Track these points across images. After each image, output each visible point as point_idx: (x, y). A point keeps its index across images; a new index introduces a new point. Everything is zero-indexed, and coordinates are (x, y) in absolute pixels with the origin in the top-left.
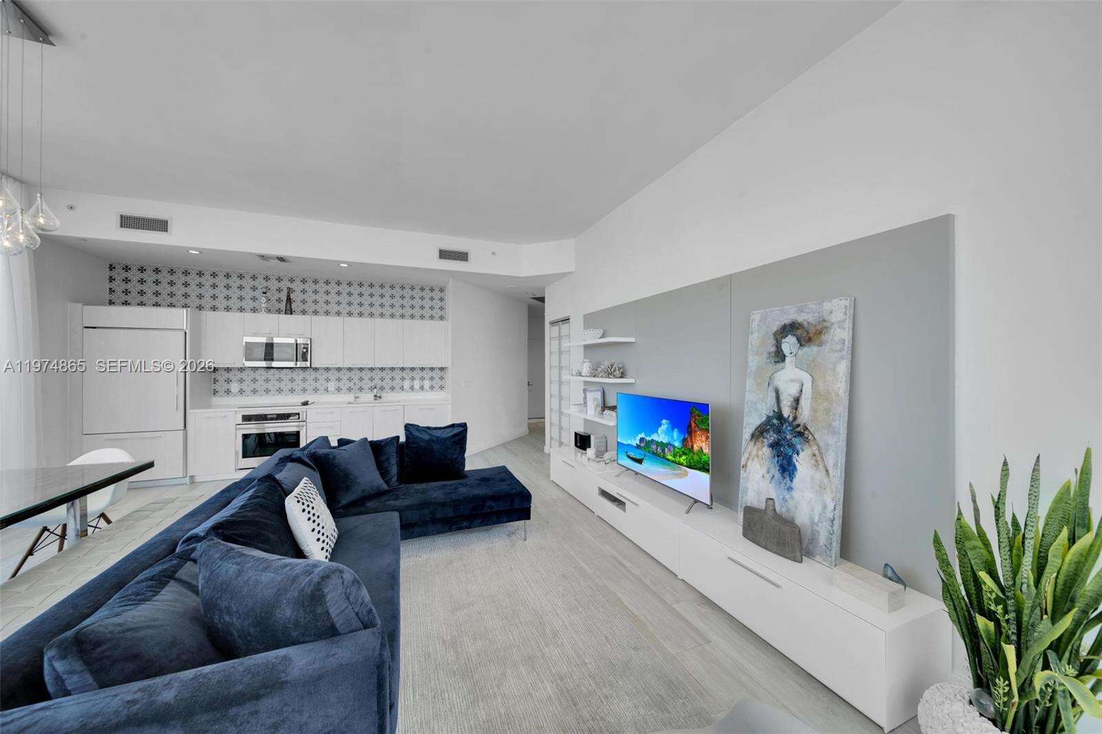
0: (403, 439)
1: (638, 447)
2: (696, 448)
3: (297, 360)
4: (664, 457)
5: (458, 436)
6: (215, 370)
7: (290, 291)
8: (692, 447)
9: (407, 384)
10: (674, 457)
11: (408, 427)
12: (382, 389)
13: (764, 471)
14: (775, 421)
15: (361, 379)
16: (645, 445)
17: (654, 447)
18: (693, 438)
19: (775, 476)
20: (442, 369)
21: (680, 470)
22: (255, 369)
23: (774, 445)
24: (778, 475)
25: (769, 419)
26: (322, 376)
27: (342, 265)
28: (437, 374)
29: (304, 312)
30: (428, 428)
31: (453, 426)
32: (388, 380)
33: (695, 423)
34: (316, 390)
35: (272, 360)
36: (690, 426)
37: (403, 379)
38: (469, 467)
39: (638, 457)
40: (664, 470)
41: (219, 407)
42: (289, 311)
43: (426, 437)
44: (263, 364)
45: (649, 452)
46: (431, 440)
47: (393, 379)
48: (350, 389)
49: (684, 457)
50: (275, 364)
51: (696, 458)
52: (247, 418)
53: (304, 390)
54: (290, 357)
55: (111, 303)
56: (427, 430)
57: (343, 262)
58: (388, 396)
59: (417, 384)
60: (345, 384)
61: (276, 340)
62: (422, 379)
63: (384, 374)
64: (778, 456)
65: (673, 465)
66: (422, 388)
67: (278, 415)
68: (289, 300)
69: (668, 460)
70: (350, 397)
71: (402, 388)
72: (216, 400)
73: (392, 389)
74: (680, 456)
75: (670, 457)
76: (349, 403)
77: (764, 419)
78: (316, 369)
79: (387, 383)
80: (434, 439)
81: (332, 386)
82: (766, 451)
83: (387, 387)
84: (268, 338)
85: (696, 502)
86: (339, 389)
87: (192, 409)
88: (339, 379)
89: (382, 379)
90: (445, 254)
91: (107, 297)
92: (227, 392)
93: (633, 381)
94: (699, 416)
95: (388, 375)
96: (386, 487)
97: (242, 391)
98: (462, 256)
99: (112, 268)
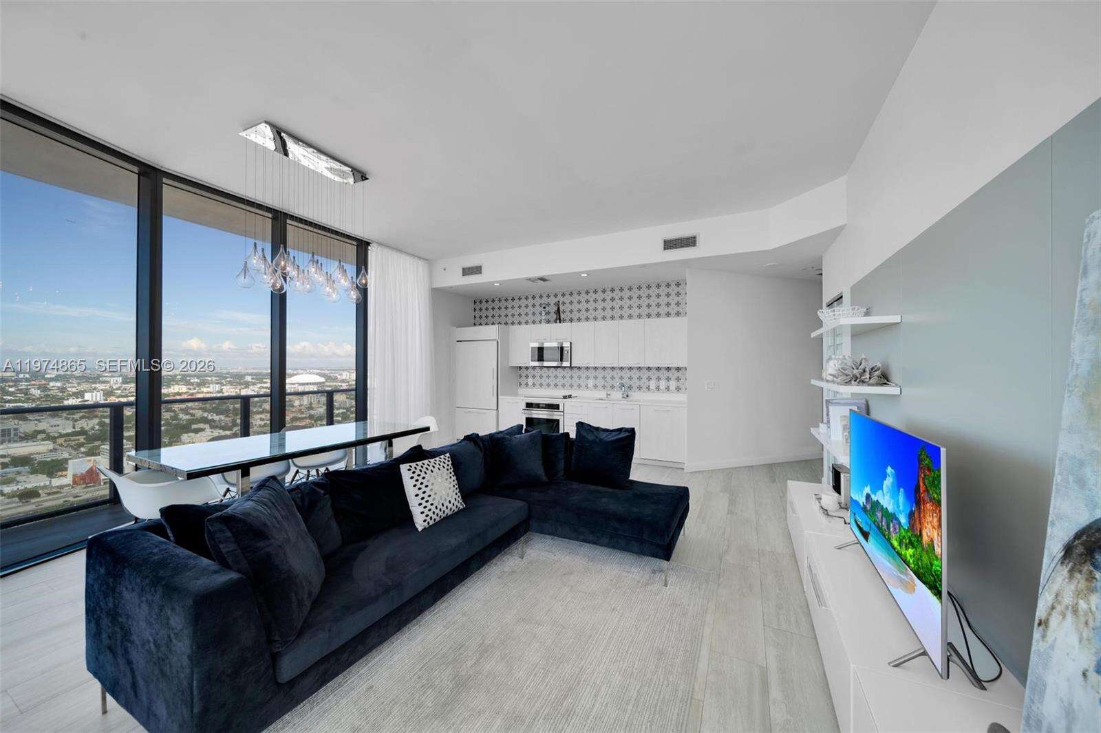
0: (573, 435)
1: (864, 509)
2: (925, 539)
3: (561, 361)
4: (889, 540)
5: (625, 441)
6: (520, 368)
7: (558, 304)
8: (920, 531)
10: (900, 546)
11: (580, 425)
12: (630, 387)
16: (872, 507)
17: (879, 515)
18: (922, 515)
20: (678, 369)
21: (906, 574)
22: (534, 368)
26: (584, 374)
27: (583, 275)
28: (675, 374)
29: (571, 320)
30: (597, 429)
31: (620, 430)
32: (635, 380)
33: (924, 483)
34: (579, 386)
35: (543, 361)
36: (918, 487)
37: (649, 379)
39: (866, 529)
40: (888, 564)
41: (520, 396)
42: (559, 319)
43: (591, 437)
44: (537, 364)
45: (874, 523)
46: (594, 442)
47: (640, 378)
48: (604, 387)
49: (911, 551)
50: (546, 364)
51: (925, 559)
52: (529, 405)
53: (571, 386)
54: (556, 358)
55: (475, 325)
56: (594, 431)
57: (584, 272)
58: (636, 395)
59: (663, 384)
60: (600, 382)
61: (546, 345)
62: (668, 379)
63: (632, 373)
66: (668, 388)
67: (548, 404)
68: (559, 312)
69: (891, 544)
70: (603, 394)
71: (648, 388)
73: (640, 388)
74: (907, 549)
75: (896, 544)
76: (602, 400)
78: (579, 368)
79: (635, 383)
80: (598, 440)
81: (591, 383)
83: (635, 386)
84: (541, 343)
85: (925, 653)
86: (595, 386)
87: (501, 395)
88: (596, 378)
89: (631, 378)
90: (669, 245)
91: (473, 321)
92: (527, 385)
93: (896, 391)
94: (929, 470)
95: (635, 374)
96: (545, 478)
97: (534, 385)
98: (690, 242)
99: (475, 303)
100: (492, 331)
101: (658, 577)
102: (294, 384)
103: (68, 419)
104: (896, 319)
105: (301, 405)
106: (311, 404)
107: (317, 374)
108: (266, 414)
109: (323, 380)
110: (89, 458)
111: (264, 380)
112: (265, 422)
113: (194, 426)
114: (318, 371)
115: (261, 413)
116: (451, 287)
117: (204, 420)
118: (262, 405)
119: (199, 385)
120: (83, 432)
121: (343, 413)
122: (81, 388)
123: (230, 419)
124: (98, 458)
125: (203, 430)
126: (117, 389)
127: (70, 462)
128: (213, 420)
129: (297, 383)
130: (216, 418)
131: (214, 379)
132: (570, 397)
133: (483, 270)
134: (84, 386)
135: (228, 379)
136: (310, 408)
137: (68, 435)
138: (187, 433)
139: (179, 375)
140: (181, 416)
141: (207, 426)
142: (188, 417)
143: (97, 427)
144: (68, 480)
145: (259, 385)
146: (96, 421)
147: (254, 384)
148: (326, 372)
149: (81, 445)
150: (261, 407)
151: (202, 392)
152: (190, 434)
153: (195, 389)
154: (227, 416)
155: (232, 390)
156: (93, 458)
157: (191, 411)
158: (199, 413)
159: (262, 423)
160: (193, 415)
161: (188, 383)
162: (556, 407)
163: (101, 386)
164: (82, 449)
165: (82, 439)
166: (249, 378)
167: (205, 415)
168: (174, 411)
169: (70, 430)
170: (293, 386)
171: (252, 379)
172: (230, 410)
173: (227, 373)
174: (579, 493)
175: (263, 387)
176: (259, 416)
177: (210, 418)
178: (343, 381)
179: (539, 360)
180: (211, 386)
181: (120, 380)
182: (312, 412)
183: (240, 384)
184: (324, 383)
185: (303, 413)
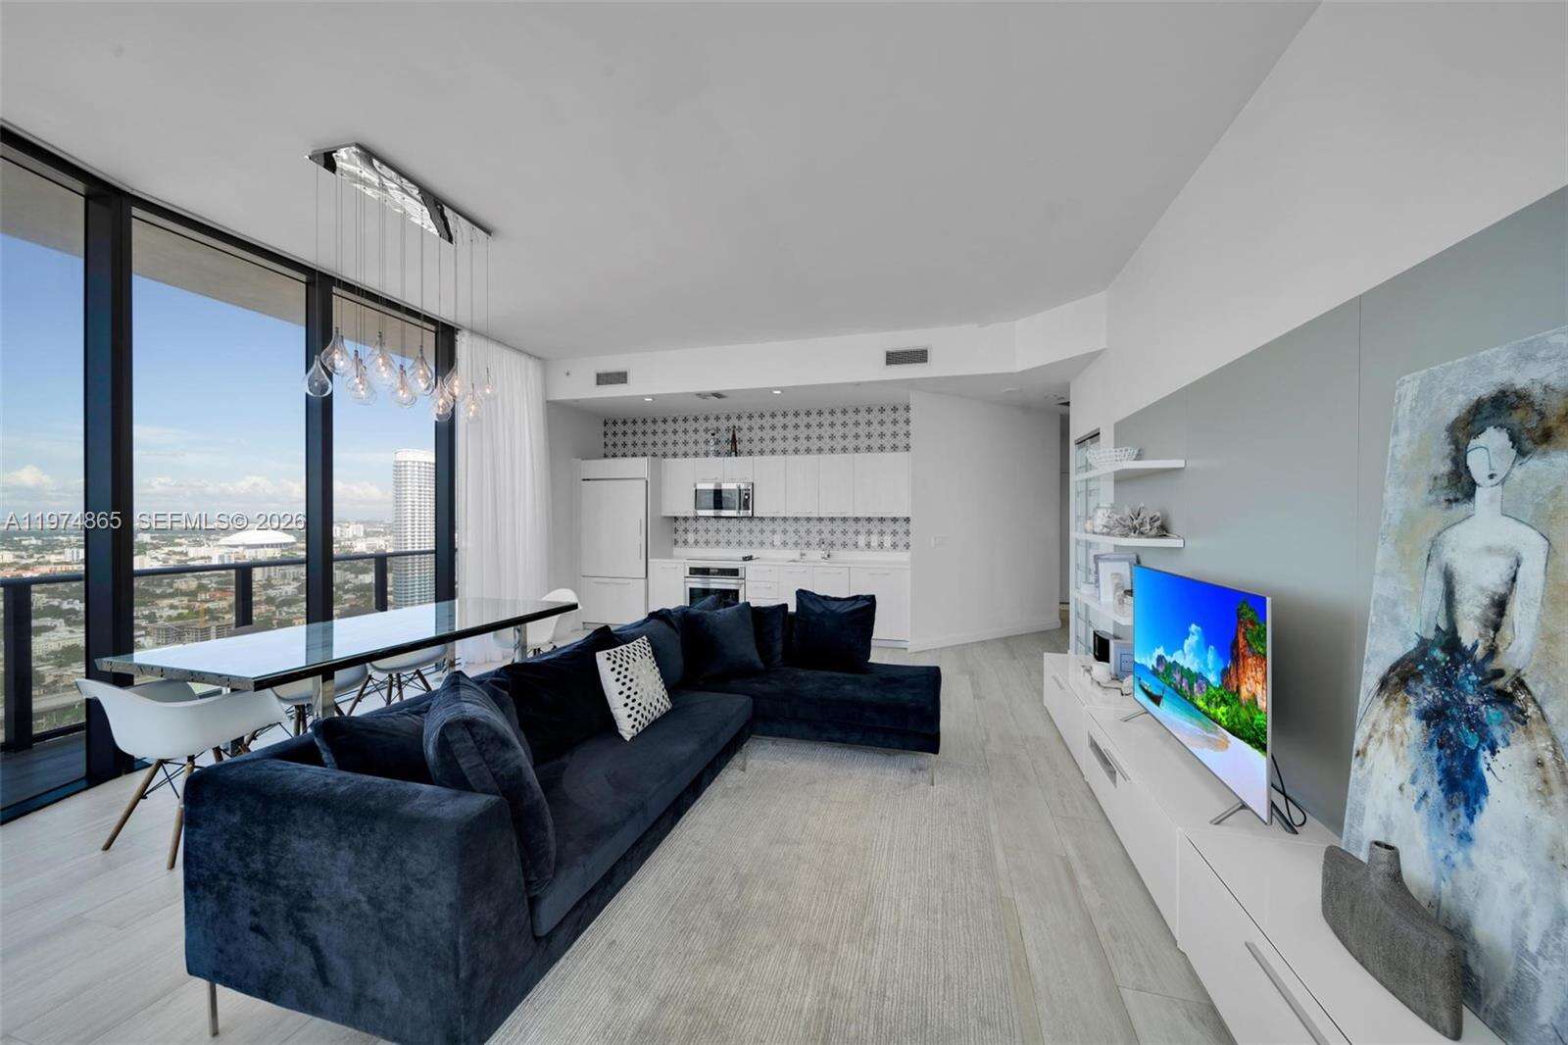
0: (792, 609)
1: (1155, 672)
2: (1244, 693)
3: (740, 508)
4: (1192, 701)
5: (863, 611)
6: (676, 518)
7: (733, 429)
8: (1238, 688)
9: (862, 540)
10: (1207, 704)
11: (802, 595)
12: (832, 545)
13: (1402, 775)
14: (1438, 654)
15: (808, 532)
16: (1167, 669)
17: (1177, 677)
18: (1240, 671)
19: (1430, 794)
20: (895, 520)
21: (1216, 733)
22: (707, 518)
23: (1433, 716)
24: (1436, 794)
25: (1424, 646)
26: (768, 526)
27: (776, 392)
28: (900, 527)
29: (750, 453)
30: (825, 598)
31: (856, 598)
32: (838, 535)
33: (1245, 638)
34: (762, 544)
36: (1236, 642)
37: (857, 533)
38: (875, 657)
39: (1157, 693)
41: (678, 558)
42: (735, 451)
43: (818, 609)
44: (712, 513)
45: (1170, 685)
46: (822, 615)
47: (845, 532)
48: (796, 544)
49: (1223, 709)
51: (1244, 715)
52: (695, 571)
53: (751, 543)
54: (733, 505)
55: (606, 456)
56: (823, 601)
57: (776, 389)
58: (840, 554)
59: (875, 540)
60: (791, 538)
62: (882, 533)
63: (834, 526)
64: (1441, 746)
65: (1205, 719)
66: (881, 545)
67: (721, 570)
68: (734, 441)
69: (1199, 709)
70: (795, 554)
71: (856, 545)
72: (677, 551)
73: (844, 545)
74: (1217, 706)
75: (1201, 704)
76: (794, 561)
77: (1412, 645)
78: (762, 519)
79: (838, 538)
80: (828, 612)
81: (778, 539)
82: (1413, 728)
83: (838, 543)
84: (716, 484)
85: (1244, 806)
86: (785, 544)
87: (651, 558)
88: (785, 532)
89: (832, 532)
90: (894, 358)
91: (603, 451)
92: (685, 542)
93: (1179, 543)
94: (1252, 623)
95: (839, 527)
96: (761, 665)
97: (696, 542)
98: (919, 356)
99: (605, 424)
100: (639, 466)
101: (919, 775)
102: (236, 546)
104: (1179, 463)
108: (183, 598)
109: (290, 539)
111: (177, 541)
112: (180, 611)
115: (172, 596)
116: (577, 401)
118: (173, 582)
129: (243, 545)
132: (750, 558)
133: (630, 377)
145: (166, 550)
147: (156, 547)
150: (170, 585)
159: (174, 613)
161: (16, 547)
162: (734, 572)
170: (235, 550)
171: (152, 538)
174: (813, 681)
175: (175, 553)
176: (166, 602)
179: (715, 508)
182: (272, 593)
184: (294, 543)
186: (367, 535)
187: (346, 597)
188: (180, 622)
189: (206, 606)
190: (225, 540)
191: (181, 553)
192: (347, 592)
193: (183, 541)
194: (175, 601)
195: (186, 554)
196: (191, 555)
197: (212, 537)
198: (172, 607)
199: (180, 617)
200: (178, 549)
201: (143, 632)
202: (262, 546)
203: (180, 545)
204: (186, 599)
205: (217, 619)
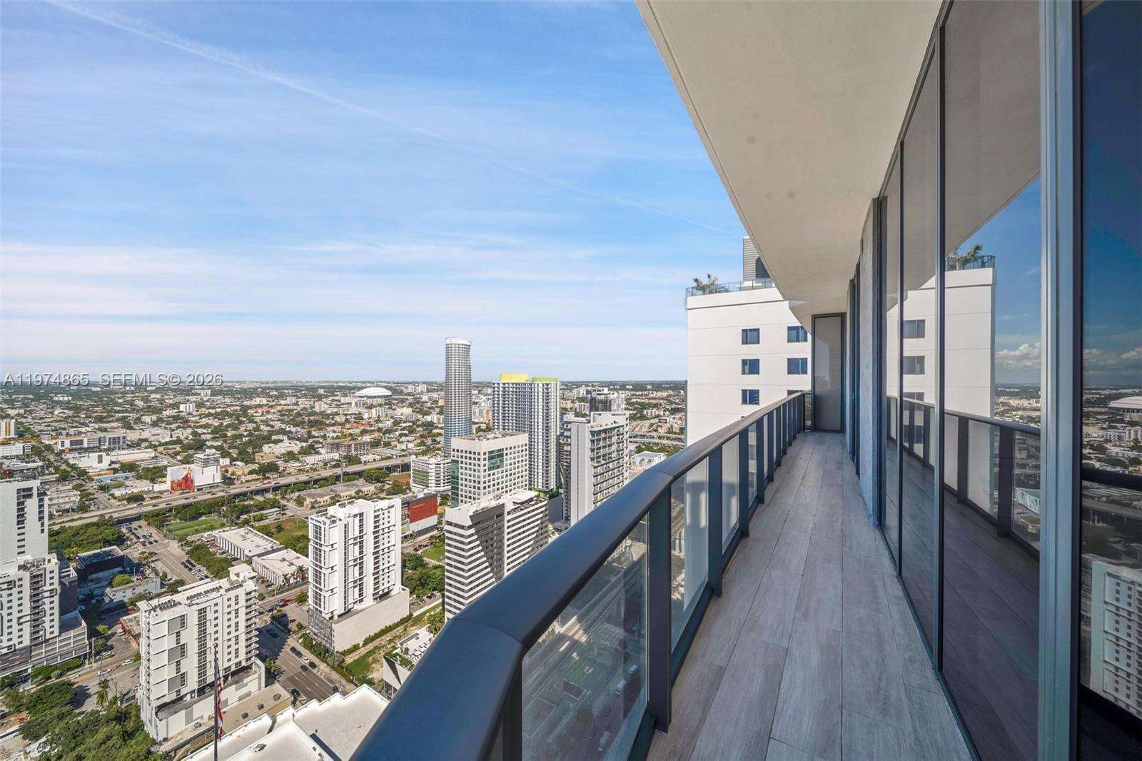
102: (363, 397)
103: (165, 428)
105: (369, 418)
106: (379, 417)
107: (385, 387)
109: (389, 393)
110: (184, 466)
111: (336, 393)
113: (274, 438)
114: (385, 384)
115: (333, 425)
117: (283, 432)
119: (277, 397)
120: (178, 441)
121: (410, 426)
122: (176, 400)
123: (305, 430)
124: (192, 466)
125: (282, 441)
126: (208, 401)
127: (168, 469)
128: (290, 432)
129: (366, 396)
130: (293, 429)
131: (290, 391)
134: (180, 398)
135: (303, 392)
136: (378, 421)
137: (166, 444)
138: (268, 443)
139: (260, 387)
140: (262, 427)
141: (285, 438)
142: (268, 428)
143: (191, 437)
144: (167, 486)
145: (331, 398)
146: (190, 431)
147: (326, 397)
148: (392, 385)
149: (177, 453)
150: (333, 419)
151: (281, 405)
152: (271, 445)
153: (273, 401)
154: (303, 428)
155: (307, 403)
156: (188, 466)
157: (271, 423)
158: (278, 425)
159: (334, 435)
160: (272, 427)
161: (268, 396)
163: (193, 398)
164: (179, 458)
165: (178, 448)
166: (321, 391)
167: (283, 426)
168: (256, 423)
169: (168, 439)
170: (362, 399)
171: (325, 392)
172: (305, 422)
173: (302, 387)
176: (331, 428)
177: (288, 429)
178: (409, 394)
180: (288, 398)
181: (209, 392)
182: (380, 425)
183: (314, 397)
184: (391, 396)
185: (371, 426)
186: (428, 391)
187: (418, 429)
188: (337, 441)
189: (350, 431)
190: (357, 394)
191: (337, 400)
192: (418, 426)
193: (338, 393)
194: (335, 428)
195: (340, 401)
196: (342, 402)
197: (352, 391)
198: (334, 431)
199: (337, 437)
200: (336, 398)
201: (321, 446)
202: (375, 397)
203: (337, 395)
204: (340, 427)
205: (354, 439)
